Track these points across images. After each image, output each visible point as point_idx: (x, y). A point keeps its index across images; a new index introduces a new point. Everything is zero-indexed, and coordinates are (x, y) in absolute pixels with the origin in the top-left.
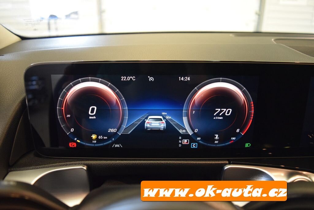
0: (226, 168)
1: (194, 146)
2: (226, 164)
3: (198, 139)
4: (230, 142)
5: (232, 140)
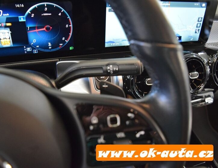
0: (57, 63)
1: (35, 52)
2: (57, 61)
3: (37, 47)
4: (59, 47)
5: (60, 46)
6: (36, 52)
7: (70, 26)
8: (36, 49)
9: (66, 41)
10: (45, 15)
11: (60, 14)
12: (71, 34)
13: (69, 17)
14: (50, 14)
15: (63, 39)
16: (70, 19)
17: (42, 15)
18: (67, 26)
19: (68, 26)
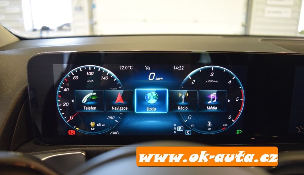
3: (192, 126)
4: (222, 129)
5: (224, 127)
6: (188, 134)
7: (241, 99)
8: (190, 129)
9: (233, 120)
10: (210, 82)
11: (230, 82)
12: (241, 111)
13: (241, 87)
14: (216, 82)
15: (230, 117)
16: (243, 90)
17: (206, 82)
18: (237, 99)
19: (239, 99)
